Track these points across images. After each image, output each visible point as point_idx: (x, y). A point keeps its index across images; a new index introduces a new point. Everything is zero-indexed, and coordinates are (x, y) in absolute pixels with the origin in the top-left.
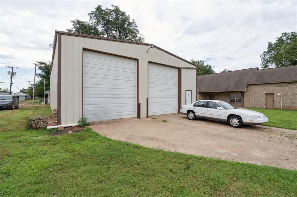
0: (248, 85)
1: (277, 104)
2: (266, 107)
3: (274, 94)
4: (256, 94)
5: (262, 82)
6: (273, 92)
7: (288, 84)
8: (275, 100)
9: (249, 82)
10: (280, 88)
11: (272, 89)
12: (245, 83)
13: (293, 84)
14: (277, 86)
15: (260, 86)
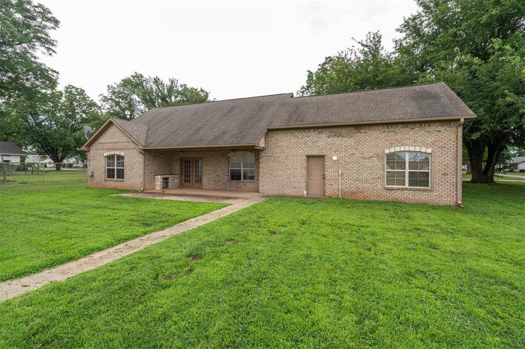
0: (269, 130)
1: (331, 185)
2: (307, 194)
3: (326, 157)
4: (287, 156)
5: (301, 123)
6: (324, 152)
7: (353, 129)
8: (327, 174)
9: (271, 122)
10: (337, 141)
11: (320, 143)
12: (263, 125)
13: (363, 131)
14: (331, 136)
15: (296, 133)
